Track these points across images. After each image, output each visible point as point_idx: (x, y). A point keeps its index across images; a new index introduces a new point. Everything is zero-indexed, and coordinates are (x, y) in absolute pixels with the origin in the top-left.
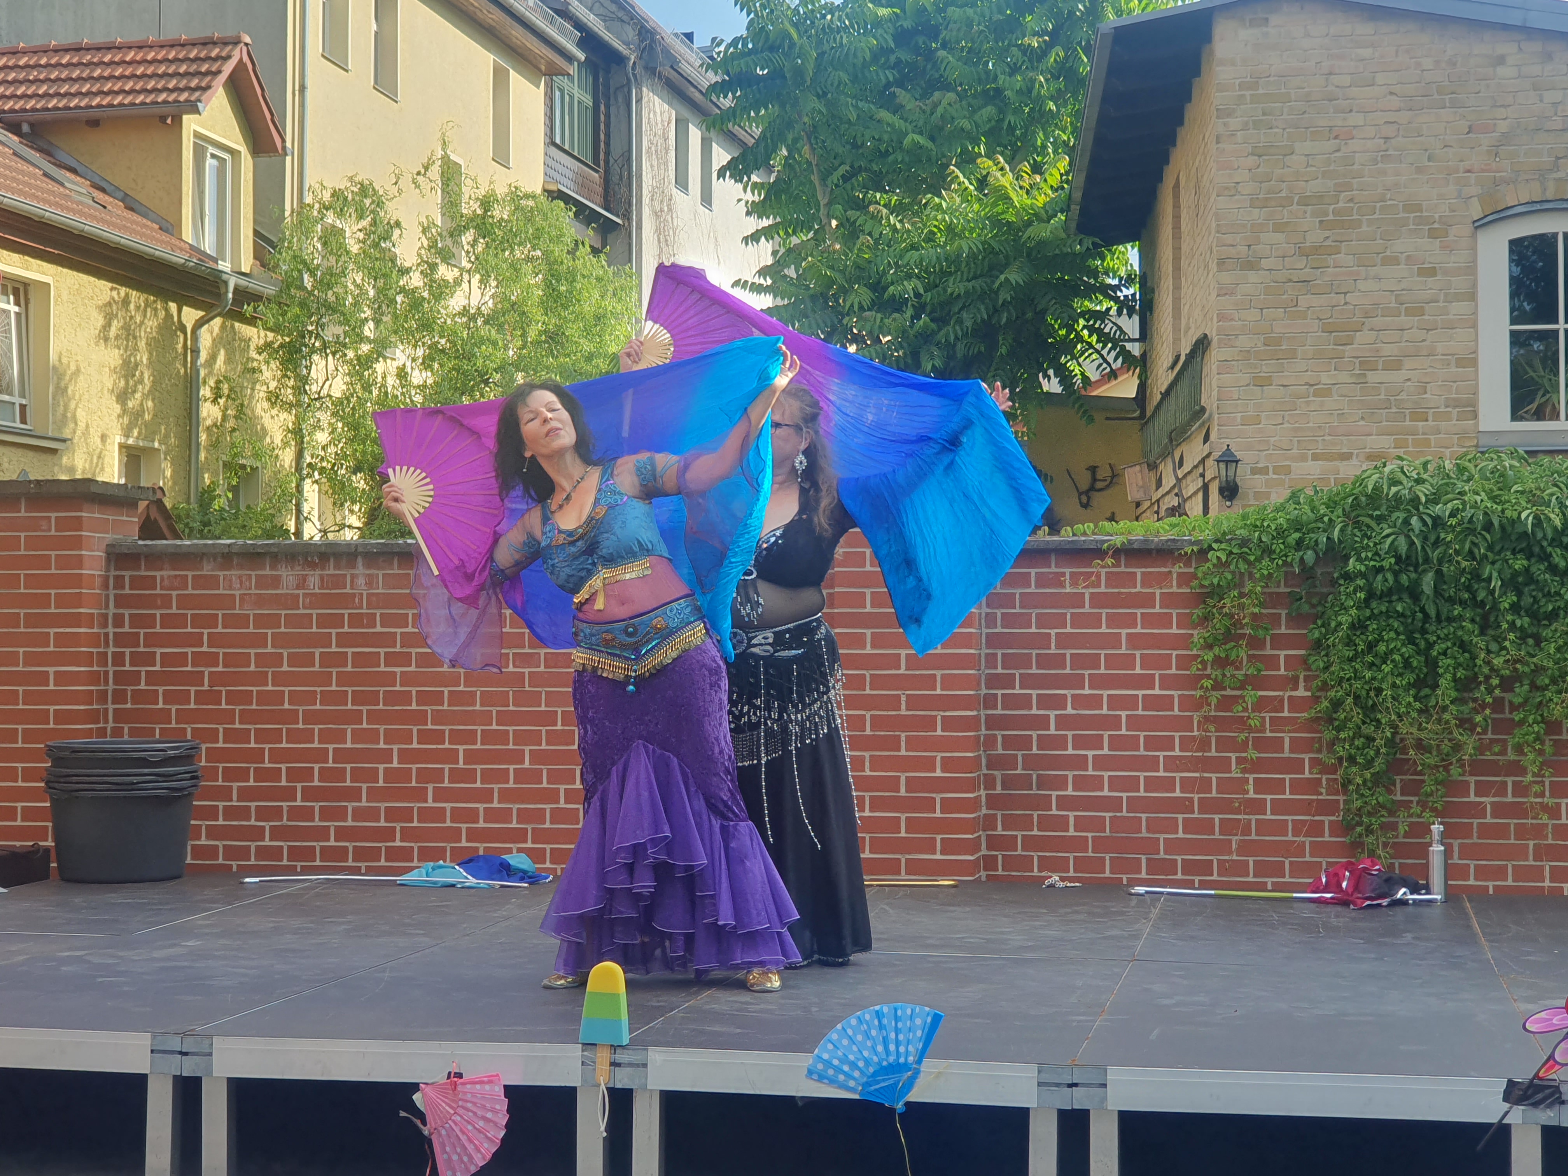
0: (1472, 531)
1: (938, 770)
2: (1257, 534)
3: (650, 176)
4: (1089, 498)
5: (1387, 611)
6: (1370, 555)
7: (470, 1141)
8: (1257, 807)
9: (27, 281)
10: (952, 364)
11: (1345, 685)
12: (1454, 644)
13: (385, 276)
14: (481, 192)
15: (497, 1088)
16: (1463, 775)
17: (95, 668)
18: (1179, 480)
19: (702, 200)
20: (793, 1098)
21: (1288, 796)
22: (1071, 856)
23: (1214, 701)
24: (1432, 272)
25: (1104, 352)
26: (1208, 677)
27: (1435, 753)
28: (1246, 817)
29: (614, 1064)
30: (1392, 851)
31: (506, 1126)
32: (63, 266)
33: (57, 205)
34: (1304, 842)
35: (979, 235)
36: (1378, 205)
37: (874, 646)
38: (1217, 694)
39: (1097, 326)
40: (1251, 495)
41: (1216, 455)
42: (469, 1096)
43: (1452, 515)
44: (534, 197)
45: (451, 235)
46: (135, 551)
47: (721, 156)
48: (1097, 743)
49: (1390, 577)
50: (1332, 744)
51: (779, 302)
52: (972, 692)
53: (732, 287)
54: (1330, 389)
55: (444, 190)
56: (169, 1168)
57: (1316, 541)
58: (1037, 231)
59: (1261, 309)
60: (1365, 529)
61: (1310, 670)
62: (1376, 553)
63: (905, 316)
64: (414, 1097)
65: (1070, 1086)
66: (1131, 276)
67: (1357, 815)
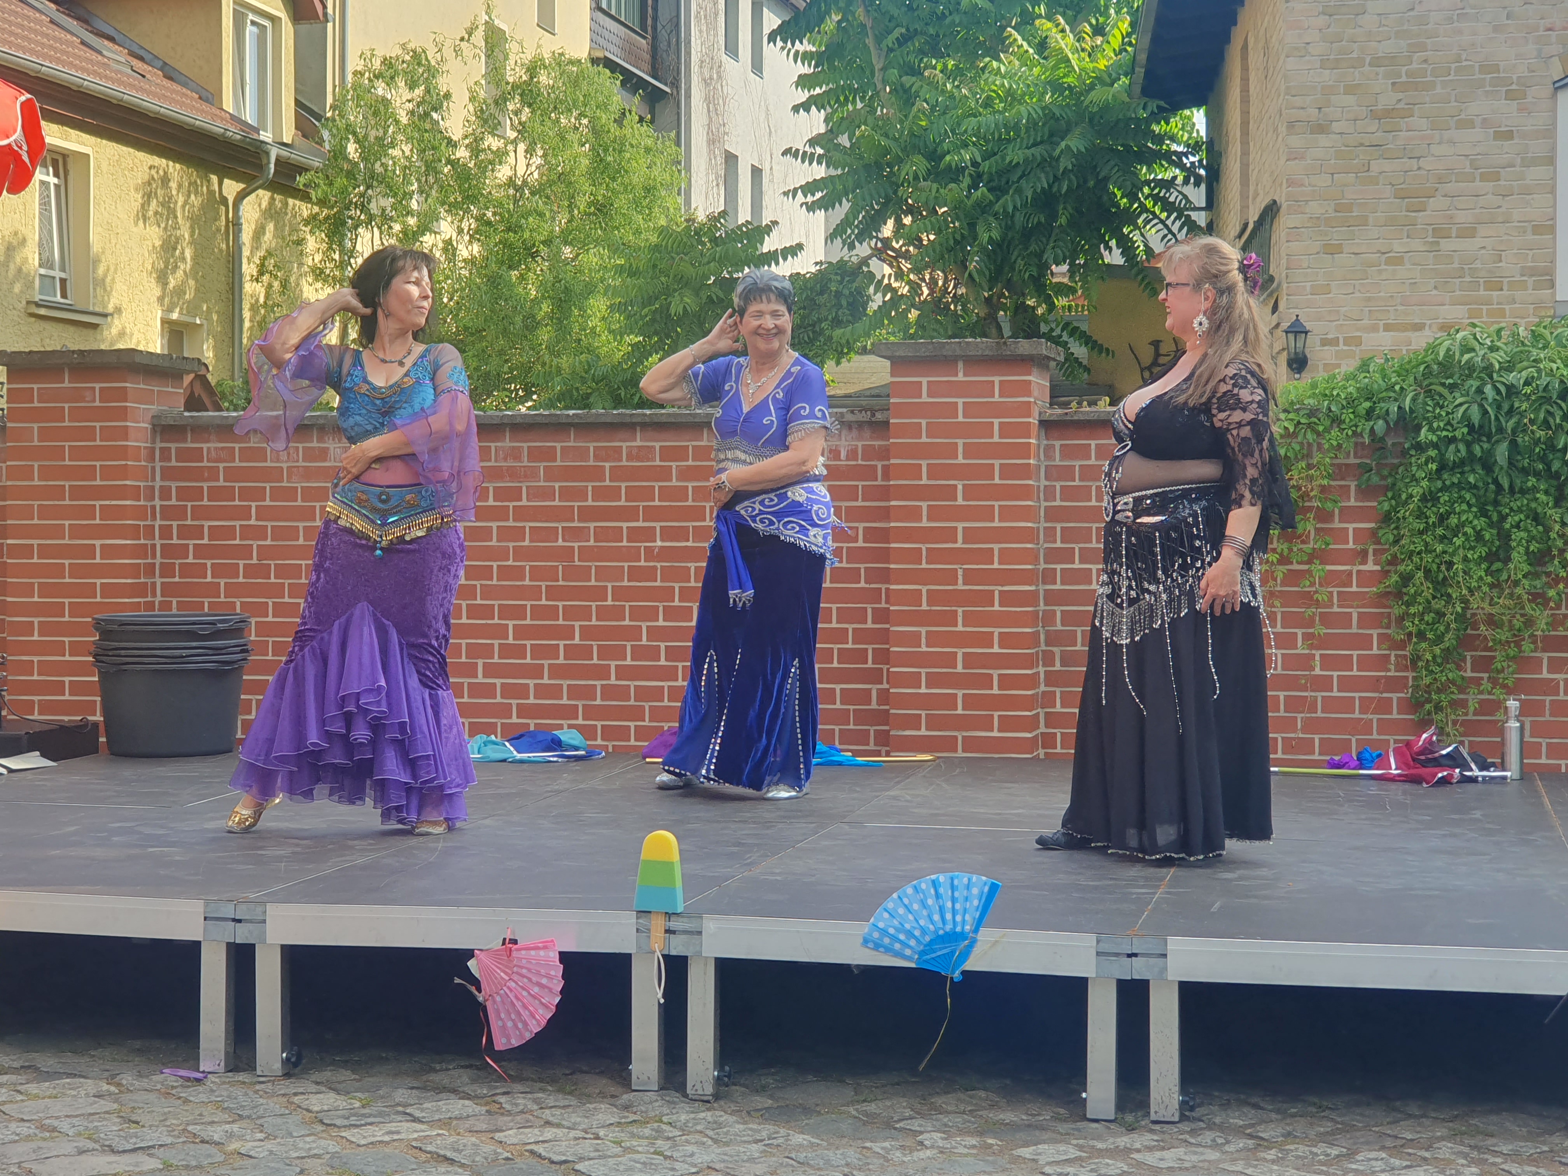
0: (1548, 400)
1: (996, 646)
2: (1326, 403)
3: (699, 42)
5: (1460, 482)
6: (1442, 424)
7: (525, 1007)
8: (1324, 684)
9: (66, 152)
10: (1010, 235)
11: (1416, 559)
12: (1527, 517)
14: (528, 56)
15: (551, 954)
16: (1535, 651)
17: (142, 541)
19: (753, 66)
20: (848, 966)
21: (1355, 672)
23: (1280, 576)
24: (1509, 135)
25: (1169, 222)
27: (1506, 629)
28: (1313, 694)
29: (668, 931)
30: (1462, 730)
31: (561, 992)
32: (102, 137)
33: (96, 74)
34: (1371, 720)
35: (1039, 100)
36: (1453, 66)
37: (930, 519)
38: (1284, 568)
39: (1162, 194)
40: (1321, 368)
41: (1285, 325)
42: (524, 961)
43: (1527, 383)
44: (579, 63)
45: (497, 104)
46: (181, 423)
47: (771, 21)
49: (1462, 447)
50: (1401, 619)
51: (833, 172)
52: (1030, 567)
53: (783, 155)
54: (1402, 257)
55: (488, 56)
56: (223, 1035)
57: (1387, 410)
58: (1099, 95)
59: (1332, 174)
60: (1437, 397)
61: (1379, 543)
62: (1449, 423)
63: (962, 186)
64: (469, 964)
65: (1130, 956)
66: (1197, 142)
67: (1426, 692)
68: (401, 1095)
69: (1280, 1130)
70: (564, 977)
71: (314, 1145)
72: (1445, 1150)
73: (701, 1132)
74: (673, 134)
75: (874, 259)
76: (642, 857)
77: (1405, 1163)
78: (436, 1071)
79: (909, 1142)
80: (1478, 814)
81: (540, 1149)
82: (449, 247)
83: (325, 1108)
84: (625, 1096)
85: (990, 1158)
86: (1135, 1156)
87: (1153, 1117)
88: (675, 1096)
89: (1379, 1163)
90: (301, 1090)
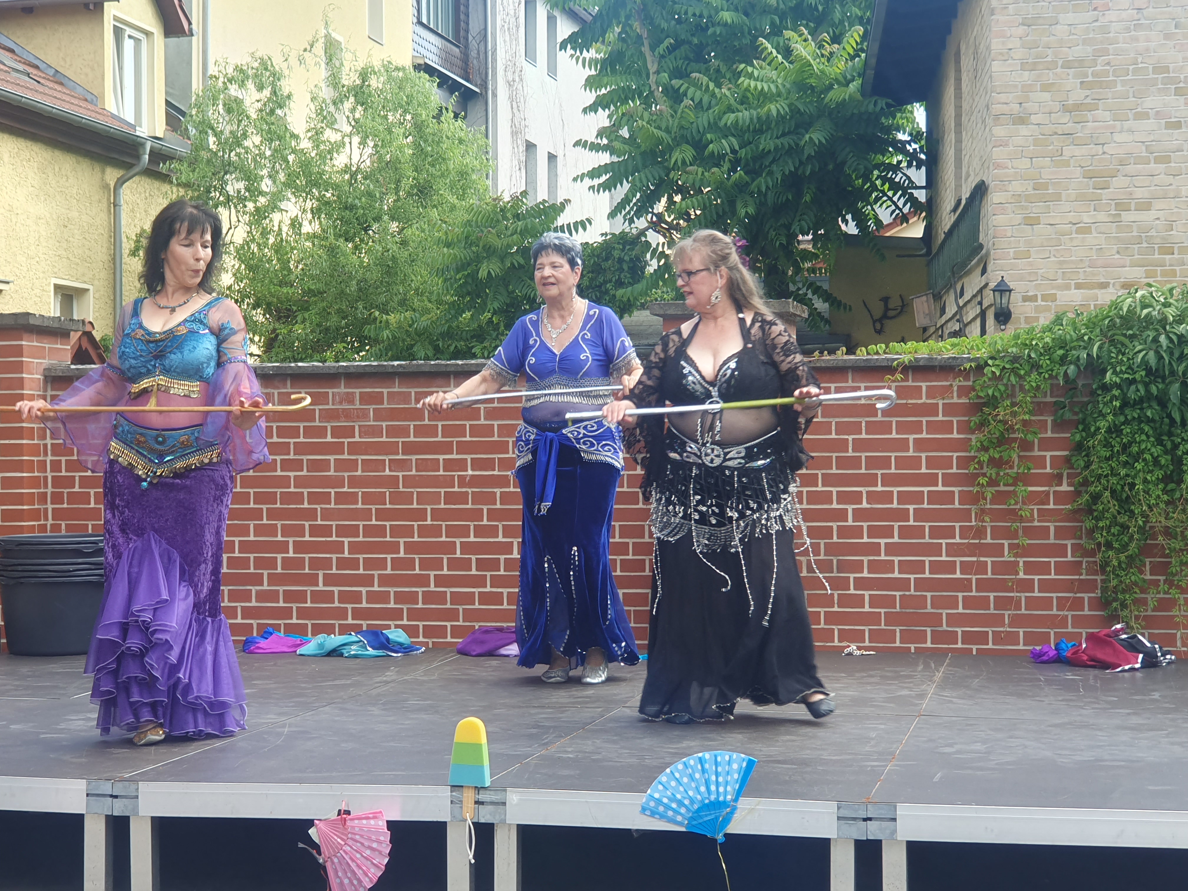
2: (1027, 351)
3: (503, 50)
4: (882, 325)
5: (1139, 417)
6: (1124, 368)
7: (359, 867)
8: (1027, 586)
10: (763, 211)
11: (1103, 481)
13: (280, 138)
14: (360, 65)
15: (380, 823)
17: (36, 474)
18: (960, 308)
19: (549, 70)
20: (629, 830)
21: (1053, 576)
22: (866, 628)
23: (989, 496)
24: (1177, 125)
25: (895, 199)
26: (984, 475)
27: (1180, 538)
28: (1018, 594)
29: (477, 802)
30: (1143, 623)
31: (389, 855)
34: (1067, 616)
35: (786, 99)
36: (1131, 67)
38: (993, 489)
39: (889, 176)
40: (1022, 320)
41: (992, 285)
42: (357, 829)
44: (403, 69)
45: (334, 103)
46: (68, 374)
47: (564, 30)
48: (888, 532)
49: (1141, 387)
50: (1091, 532)
51: (615, 159)
53: (574, 146)
54: (1090, 227)
55: (327, 64)
57: (1078, 357)
58: (837, 95)
59: (1031, 158)
60: (1119, 346)
61: (1072, 468)
62: (1130, 367)
63: (722, 169)
64: (310, 832)
65: (865, 820)
66: (918, 132)
67: (1113, 592)
70: (391, 841)
74: (483, 128)
75: (650, 230)
76: (456, 739)
80: (1156, 695)
82: (295, 224)
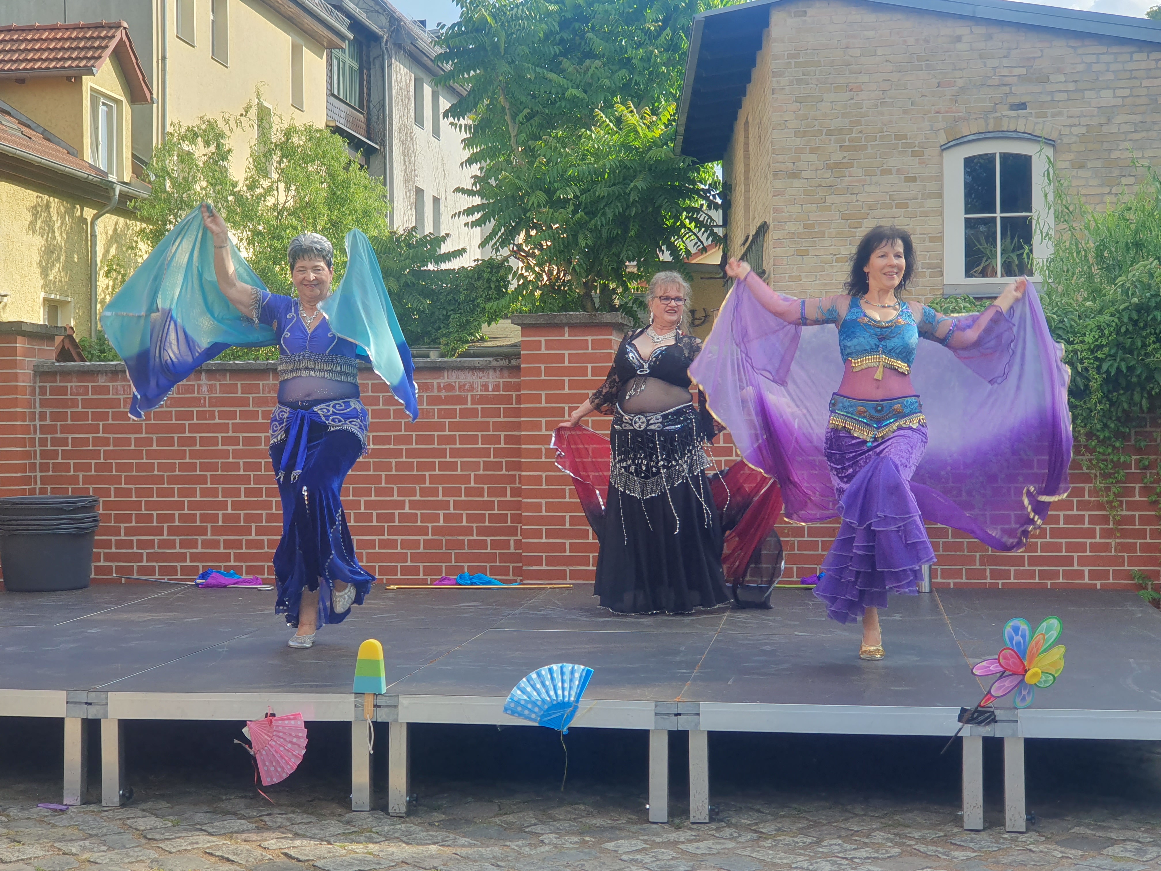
3: (398, 117)
7: (282, 757)
10: (599, 242)
13: (221, 183)
14: (285, 125)
15: (299, 723)
17: (27, 448)
19: (433, 133)
20: (495, 726)
24: (914, 179)
25: (700, 234)
29: (376, 706)
31: (306, 747)
35: (617, 156)
36: (878, 135)
39: (695, 216)
42: (280, 728)
44: (321, 131)
46: (53, 369)
47: (445, 104)
51: (485, 201)
53: (454, 192)
55: (259, 126)
56: (79, 779)
58: (655, 153)
59: (802, 205)
63: (568, 211)
64: (243, 730)
65: (676, 715)
66: (716, 183)
68: (199, 817)
69: (773, 827)
70: (308, 737)
71: (140, 854)
72: (879, 836)
73: (398, 838)
74: (382, 178)
75: (512, 257)
76: (359, 657)
77: (853, 847)
78: (223, 800)
79: (534, 841)
81: (292, 852)
83: (148, 827)
84: (348, 815)
85: (587, 850)
86: (681, 846)
87: (692, 819)
88: (380, 814)
89: (837, 847)
90: (132, 815)
